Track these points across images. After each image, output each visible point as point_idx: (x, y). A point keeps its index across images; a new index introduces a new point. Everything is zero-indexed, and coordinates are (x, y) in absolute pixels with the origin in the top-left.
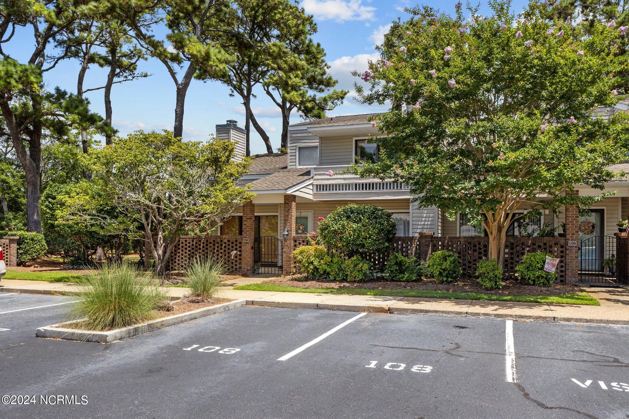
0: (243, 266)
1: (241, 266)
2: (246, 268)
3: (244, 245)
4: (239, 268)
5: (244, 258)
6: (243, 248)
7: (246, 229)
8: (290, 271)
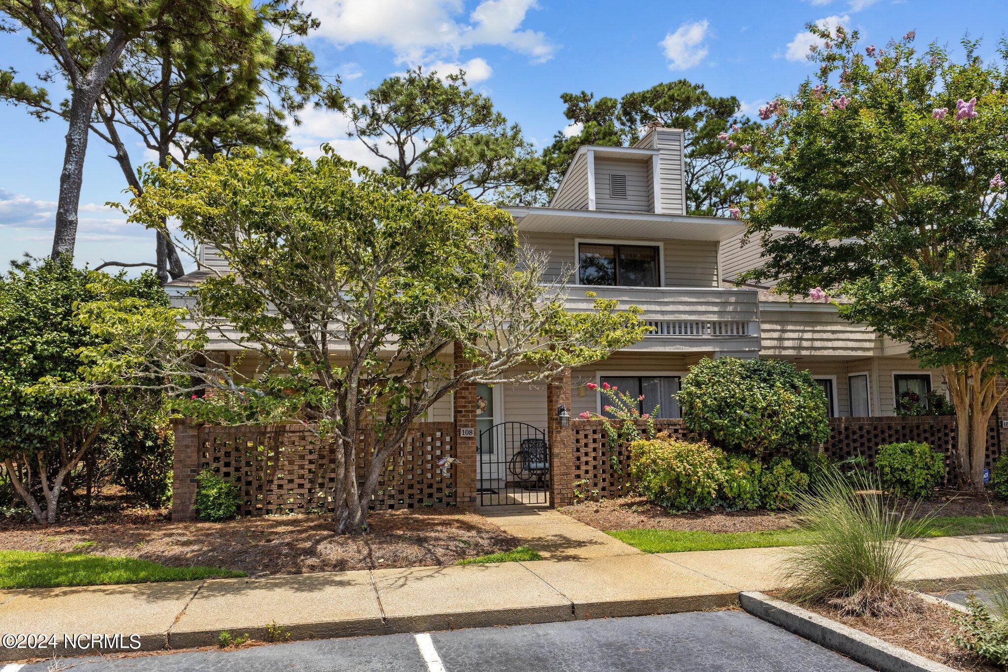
1: (456, 491)
2: (467, 494)
3: (460, 444)
4: (449, 496)
5: (463, 471)
6: (459, 450)
7: (465, 407)
8: (569, 495)
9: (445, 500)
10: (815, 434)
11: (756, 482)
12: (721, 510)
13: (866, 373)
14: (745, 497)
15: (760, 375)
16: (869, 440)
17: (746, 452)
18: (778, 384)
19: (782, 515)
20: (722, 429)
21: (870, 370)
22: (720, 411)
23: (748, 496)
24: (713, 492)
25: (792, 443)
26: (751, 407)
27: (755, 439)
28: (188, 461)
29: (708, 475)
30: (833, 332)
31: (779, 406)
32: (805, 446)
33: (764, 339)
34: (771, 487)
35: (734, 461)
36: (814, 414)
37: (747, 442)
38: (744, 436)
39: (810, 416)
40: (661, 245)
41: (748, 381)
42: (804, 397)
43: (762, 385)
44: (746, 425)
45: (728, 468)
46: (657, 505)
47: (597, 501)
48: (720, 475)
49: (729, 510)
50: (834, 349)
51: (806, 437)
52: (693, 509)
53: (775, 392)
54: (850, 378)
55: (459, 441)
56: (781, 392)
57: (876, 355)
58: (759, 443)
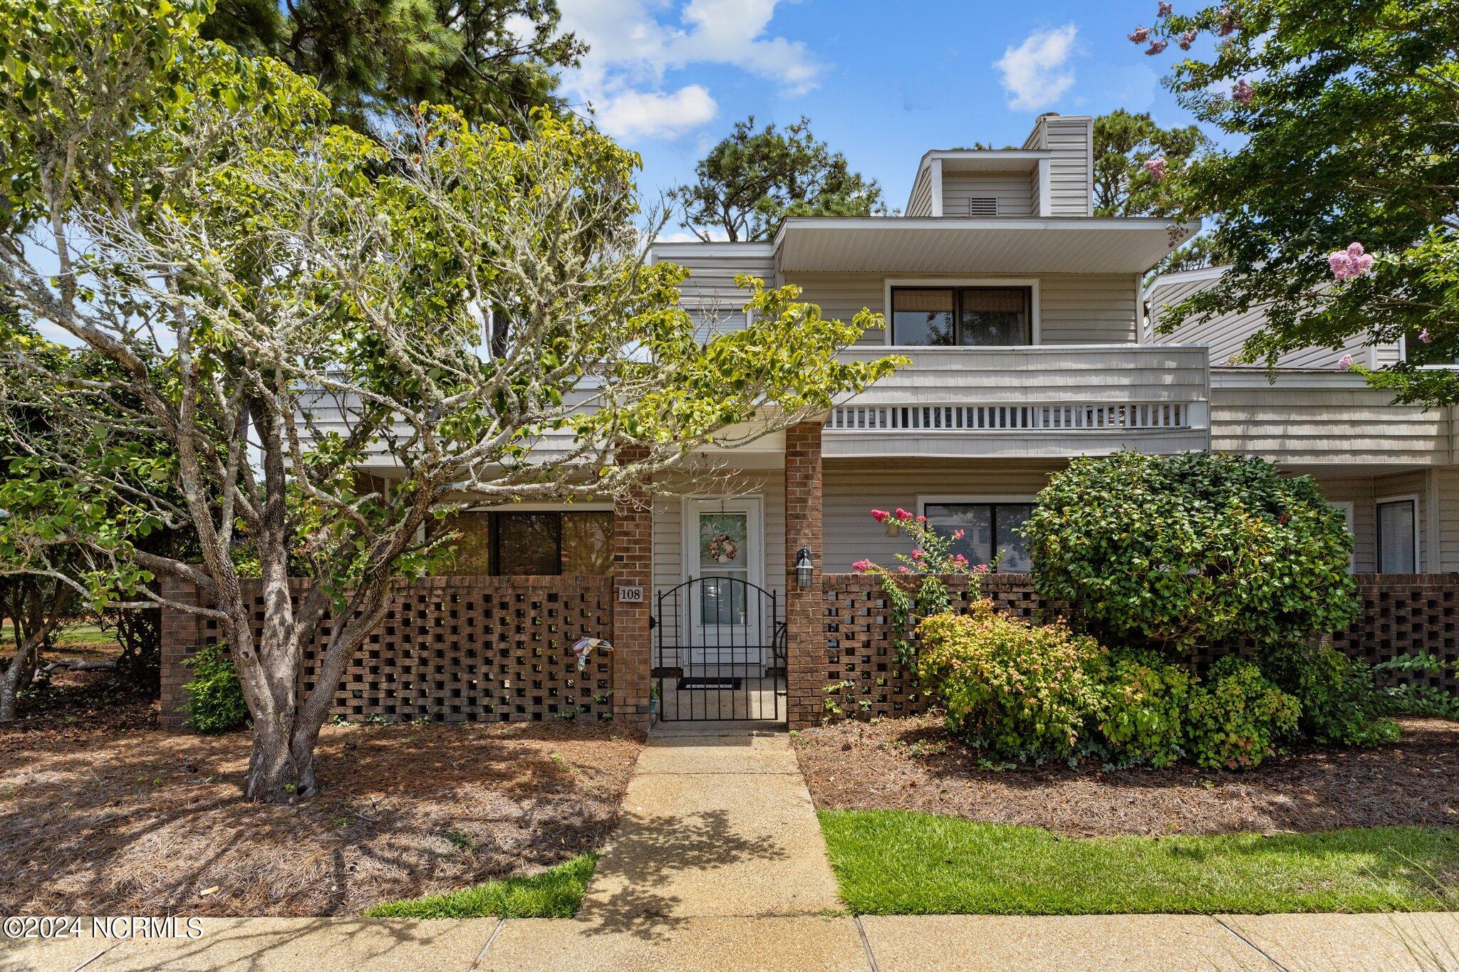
0: (619, 695)
1: (612, 696)
2: (631, 701)
3: (620, 613)
4: (601, 703)
5: (624, 662)
6: (617, 625)
7: (627, 550)
8: (816, 709)
9: (595, 709)
10: (1320, 612)
11: (1175, 713)
12: (1090, 768)
13: (1415, 497)
14: (1147, 742)
15: (1193, 484)
16: (1433, 620)
17: (1155, 645)
18: (1235, 500)
19: (1231, 788)
20: (1101, 598)
21: (1421, 492)
22: (1098, 561)
23: (1156, 739)
24: (1070, 731)
25: (1265, 630)
26: (1168, 551)
27: (1174, 620)
28: (183, 635)
29: (1061, 697)
30: (1353, 423)
31: (1236, 550)
32: (1295, 635)
33: (1217, 437)
34: (1210, 723)
35: (1126, 667)
36: (1321, 567)
37: (1157, 627)
38: (1148, 614)
39: (1311, 572)
40: (1035, 284)
41: (1163, 497)
42: (1298, 530)
43: (1197, 504)
44: (1153, 590)
45: (1112, 680)
46: (962, 743)
47: (868, 721)
48: (1091, 697)
49: (1109, 767)
50: (1354, 453)
51: (1300, 618)
52: (1031, 760)
53: (1228, 520)
54: (1380, 506)
55: (617, 609)
56: (1242, 517)
57: (1440, 463)
58: (1185, 629)
